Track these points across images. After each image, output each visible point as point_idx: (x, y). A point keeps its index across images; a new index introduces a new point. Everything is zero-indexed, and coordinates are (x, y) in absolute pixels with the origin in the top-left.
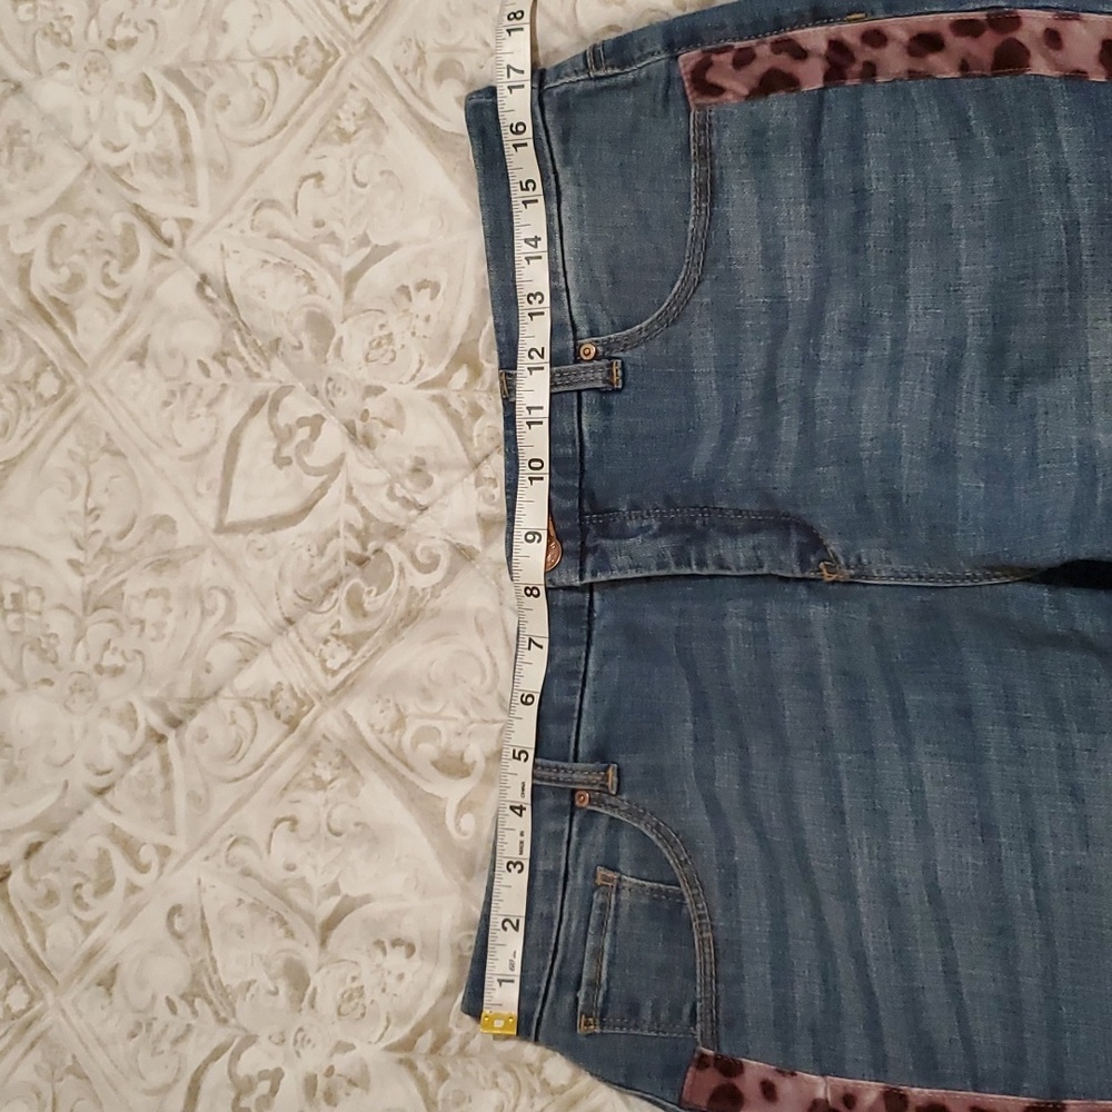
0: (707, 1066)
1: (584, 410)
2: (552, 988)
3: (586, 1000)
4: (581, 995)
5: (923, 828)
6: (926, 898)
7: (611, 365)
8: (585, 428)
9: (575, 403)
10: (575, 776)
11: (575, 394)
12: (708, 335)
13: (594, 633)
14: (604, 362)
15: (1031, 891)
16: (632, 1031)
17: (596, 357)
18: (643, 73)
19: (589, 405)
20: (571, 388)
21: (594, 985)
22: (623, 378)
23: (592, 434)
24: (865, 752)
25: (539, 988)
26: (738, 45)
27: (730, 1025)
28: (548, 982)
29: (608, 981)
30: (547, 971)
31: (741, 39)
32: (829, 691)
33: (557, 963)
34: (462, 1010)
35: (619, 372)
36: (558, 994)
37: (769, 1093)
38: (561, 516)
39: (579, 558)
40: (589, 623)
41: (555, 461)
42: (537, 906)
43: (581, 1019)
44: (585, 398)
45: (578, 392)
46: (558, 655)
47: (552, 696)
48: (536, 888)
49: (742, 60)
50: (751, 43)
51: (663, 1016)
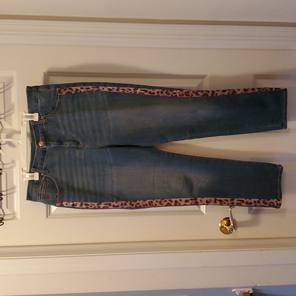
4: (42, 196)
5: (87, 175)
6: (87, 183)
7: (46, 119)
13: (46, 154)
15: (99, 181)
16: (48, 199)
17: (44, 119)
18: (52, 90)
21: (43, 194)
22: (48, 121)
23: (45, 128)
24: (81, 167)
25: (36, 196)
26: (64, 88)
27: (62, 198)
29: (45, 194)
32: (77, 161)
33: (37, 193)
34: (26, 199)
36: (38, 196)
37: (67, 204)
38: (43, 139)
39: (46, 144)
40: (46, 152)
41: (41, 132)
42: (35, 186)
43: (42, 199)
44: (43, 124)
45: (42, 124)
46: (41, 157)
47: (40, 162)
48: (35, 184)
49: (65, 90)
50: (66, 88)
51: (52, 197)
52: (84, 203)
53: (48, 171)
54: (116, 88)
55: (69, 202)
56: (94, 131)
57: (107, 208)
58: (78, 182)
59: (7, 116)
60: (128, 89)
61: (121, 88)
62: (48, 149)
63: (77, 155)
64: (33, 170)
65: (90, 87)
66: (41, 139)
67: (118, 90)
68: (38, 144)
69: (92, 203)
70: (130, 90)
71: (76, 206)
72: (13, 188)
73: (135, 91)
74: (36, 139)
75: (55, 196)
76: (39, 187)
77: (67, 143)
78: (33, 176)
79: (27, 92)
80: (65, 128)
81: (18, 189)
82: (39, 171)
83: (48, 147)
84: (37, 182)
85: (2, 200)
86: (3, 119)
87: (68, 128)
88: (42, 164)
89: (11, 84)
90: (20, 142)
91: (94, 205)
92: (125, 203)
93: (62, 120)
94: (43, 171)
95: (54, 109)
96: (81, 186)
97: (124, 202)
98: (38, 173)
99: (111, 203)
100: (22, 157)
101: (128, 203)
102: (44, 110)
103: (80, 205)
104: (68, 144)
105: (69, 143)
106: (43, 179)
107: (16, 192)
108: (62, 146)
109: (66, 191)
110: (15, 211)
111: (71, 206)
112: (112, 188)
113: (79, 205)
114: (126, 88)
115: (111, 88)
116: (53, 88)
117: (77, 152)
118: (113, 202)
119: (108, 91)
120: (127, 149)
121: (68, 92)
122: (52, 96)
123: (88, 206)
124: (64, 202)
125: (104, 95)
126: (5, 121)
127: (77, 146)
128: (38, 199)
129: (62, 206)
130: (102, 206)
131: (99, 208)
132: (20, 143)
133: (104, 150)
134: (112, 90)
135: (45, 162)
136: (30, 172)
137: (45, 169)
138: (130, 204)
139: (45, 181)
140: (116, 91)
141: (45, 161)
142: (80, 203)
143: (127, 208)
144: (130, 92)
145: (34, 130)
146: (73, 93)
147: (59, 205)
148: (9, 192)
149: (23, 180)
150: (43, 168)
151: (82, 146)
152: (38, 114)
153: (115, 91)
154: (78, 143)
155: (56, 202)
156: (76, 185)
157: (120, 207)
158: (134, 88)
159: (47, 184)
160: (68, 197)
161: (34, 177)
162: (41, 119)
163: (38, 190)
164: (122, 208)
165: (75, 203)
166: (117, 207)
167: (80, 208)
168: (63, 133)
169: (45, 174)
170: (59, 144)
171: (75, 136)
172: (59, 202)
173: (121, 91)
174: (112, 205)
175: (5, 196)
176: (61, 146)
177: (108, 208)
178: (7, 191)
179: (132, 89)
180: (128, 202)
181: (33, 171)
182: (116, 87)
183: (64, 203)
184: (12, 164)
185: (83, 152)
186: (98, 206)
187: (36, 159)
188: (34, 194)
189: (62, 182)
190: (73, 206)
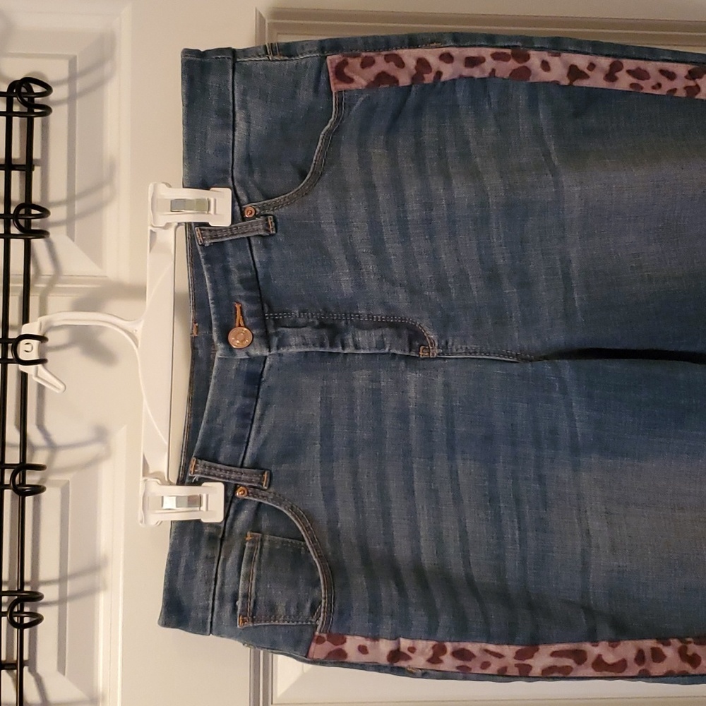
0: (324, 641)
1: (254, 249)
2: (216, 602)
3: (242, 606)
4: (239, 603)
5: (457, 499)
6: (458, 539)
7: (267, 220)
8: (256, 260)
9: (247, 245)
10: (243, 476)
11: (246, 239)
12: (328, 200)
13: (261, 390)
14: (261, 219)
15: (517, 532)
16: (272, 623)
17: (256, 216)
18: (304, 62)
19: (256, 245)
20: (245, 236)
21: (246, 596)
22: (276, 227)
23: (261, 263)
24: (428, 459)
25: (209, 604)
26: (364, 54)
27: (341, 613)
28: (214, 599)
29: (256, 593)
30: (212, 592)
31: (366, 51)
32: (413, 425)
33: (217, 587)
34: (159, 623)
35: (273, 223)
36: (221, 606)
37: (363, 650)
38: (251, 315)
39: (266, 339)
40: (259, 384)
41: (241, 281)
42: (204, 551)
43: (239, 619)
44: (253, 242)
45: (248, 238)
46: (239, 402)
47: (232, 427)
48: (204, 542)
49: (367, 63)
50: (372, 54)
51: (293, 611)
52: (449, 647)
53: (271, 477)
54: (604, 62)
55: (375, 638)
56: (492, 278)
57: (563, 674)
58: (414, 535)
59: (84, 214)
60: (663, 72)
61: (629, 64)
62: (271, 366)
63: (412, 394)
64: (200, 469)
65: (486, 52)
66: (238, 312)
67: (611, 77)
68: (225, 339)
69: (492, 647)
70: (671, 76)
71: (408, 658)
72: (95, 568)
73: (691, 83)
74: (217, 313)
75: (308, 605)
76: (225, 560)
77: (362, 337)
78: (194, 501)
79: (183, 73)
80: (355, 263)
81: (116, 575)
82: (227, 475)
83: (274, 351)
84: (214, 530)
85: (40, 626)
86: (63, 229)
87: (370, 266)
88: (241, 441)
89: (108, 67)
90: (138, 329)
91: (499, 656)
92: (654, 650)
93: (343, 222)
94: (246, 476)
95: (303, 175)
96: (427, 560)
97: (648, 644)
98: (220, 487)
99: (587, 646)
100: (145, 402)
101: (670, 652)
102: (257, 177)
103: (431, 653)
104: (366, 340)
105: (375, 335)
106: (244, 516)
107: (105, 588)
108: (340, 350)
109: (359, 582)
110: (101, 685)
111: (383, 660)
112: (585, 569)
113: (422, 653)
114: (651, 67)
115: (581, 61)
116: (310, 52)
117: (413, 378)
118: (595, 642)
119: (566, 82)
120: (658, 369)
121: (382, 77)
122: (305, 95)
123: (468, 664)
124: (349, 638)
125: (541, 106)
126: (71, 235)
127: (413, 354)
128: (219, 618)
129: (338, 659)
130: (541, 660)
131: (524, 674)
132: (139, 335)
133: (546, 367)
134: (583, 75)
135: (258, 432)
136: (181, 482)
137: (255, 465)
138: (682, 653)
139: (254, 525)
140: (603, 84)
141: (254, 426)
142: (431, 643)
143: (669, 677)
144: (667, 85)
145: (208, 270)
146: (404, 80)
147: (322, 656)
148: (71, 587)
149: (145, 520)
150: (247, 461)
151: (436, 352)
152: (228, 192)
153: (597, 81)
154: (415, 337)
155: (307, 636)
156: (403, 551)
157: (634, 669)
158: (690, 67)
159: (262, 541)
160: (375, 610)
161: (203, 508)
162: (244, 219)
163: (224, 570)
164: (645, 676)
165: (405, 644)
166: (615, 671)
167: (425, 674)
168: (346, 285)
169: (255, 490)
170: (328, 344)
171: (401, 300)
172: (325, 635)
173: (624, 82)
174: (590, 660)
175: (55, 609)
176: (335, 350)
177: (572, 675)
178: (62, 580)
179: (681, 69)
180: (668, 644)
181: (197, 477)
182: (607, 56)
183: (351, 645)
184: (94, 449)
185: (440, 379)
186: (517, 665)
187: (215, 413)
188: (199, 594)
189: (335, 535)
190: (396, 664)
